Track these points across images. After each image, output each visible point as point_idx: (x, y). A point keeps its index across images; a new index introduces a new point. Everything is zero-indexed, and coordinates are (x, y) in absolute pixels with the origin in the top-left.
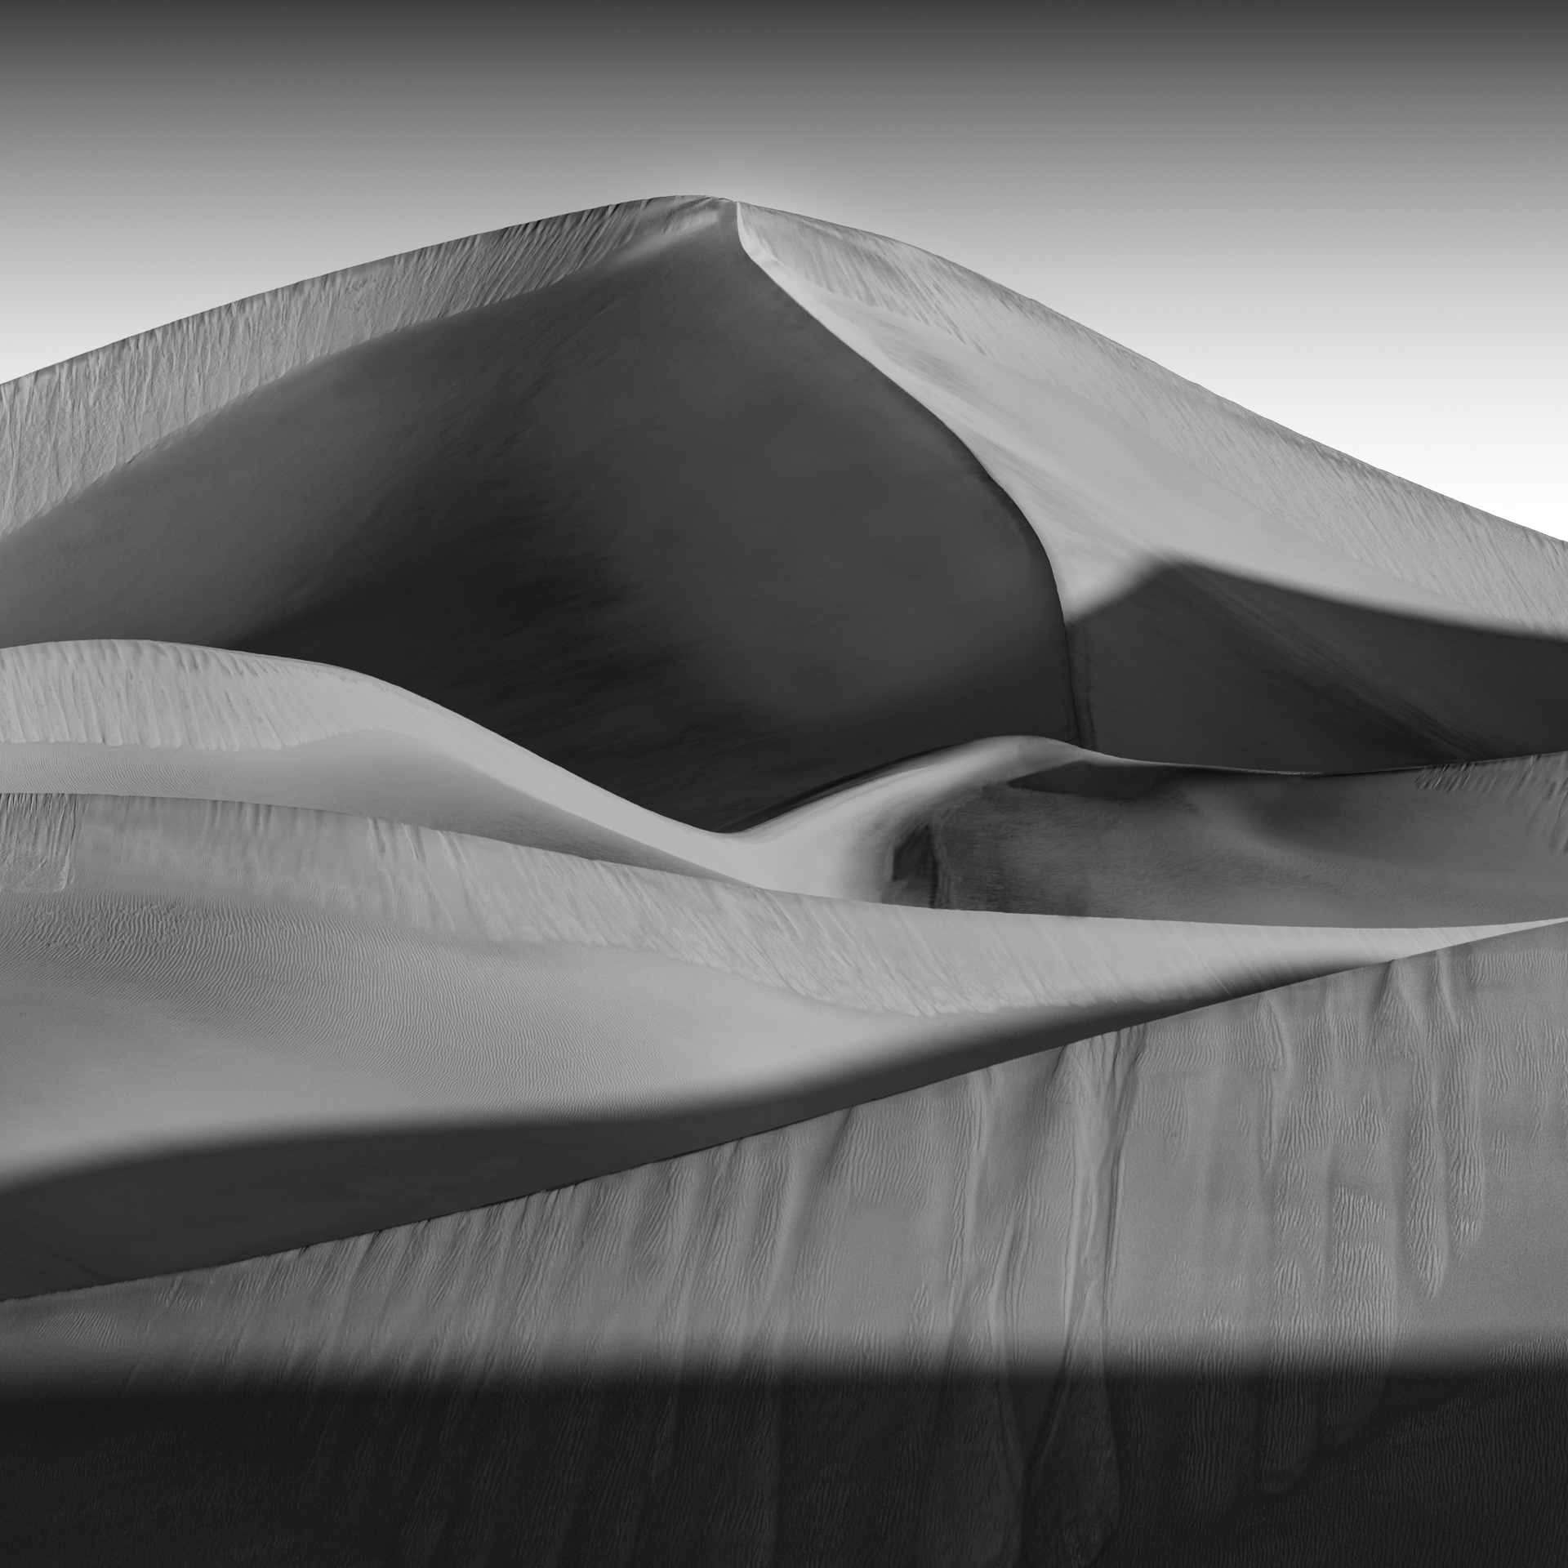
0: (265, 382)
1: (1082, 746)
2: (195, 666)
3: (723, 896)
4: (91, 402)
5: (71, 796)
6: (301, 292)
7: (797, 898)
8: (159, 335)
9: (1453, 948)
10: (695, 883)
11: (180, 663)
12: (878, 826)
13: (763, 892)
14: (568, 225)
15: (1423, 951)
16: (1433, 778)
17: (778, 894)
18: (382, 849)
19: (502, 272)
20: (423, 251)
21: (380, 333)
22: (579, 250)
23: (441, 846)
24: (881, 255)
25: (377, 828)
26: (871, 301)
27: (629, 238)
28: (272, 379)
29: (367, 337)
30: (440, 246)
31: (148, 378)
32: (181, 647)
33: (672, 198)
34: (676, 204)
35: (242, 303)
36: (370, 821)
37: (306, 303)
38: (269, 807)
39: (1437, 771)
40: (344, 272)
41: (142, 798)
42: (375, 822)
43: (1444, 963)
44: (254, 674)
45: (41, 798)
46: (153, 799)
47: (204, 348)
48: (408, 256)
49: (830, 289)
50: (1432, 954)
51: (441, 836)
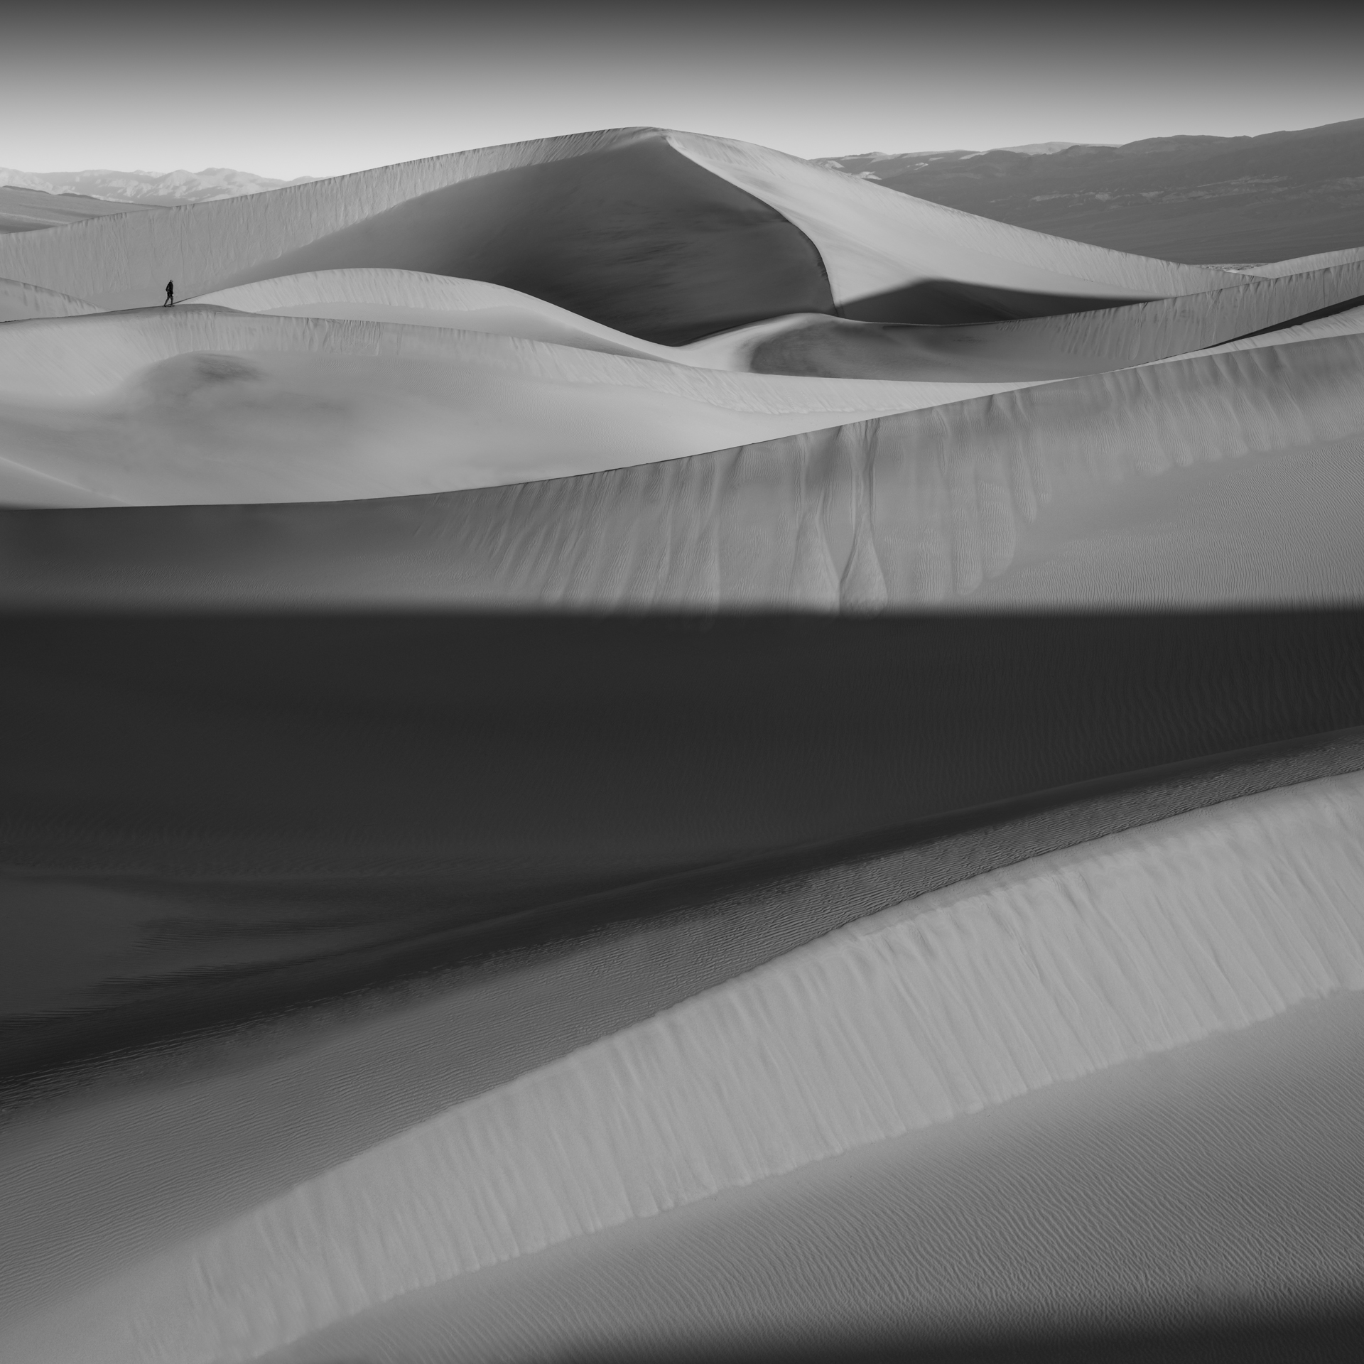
0: (450, 184)
1: (838, 316)
2: (427, 280)
3: (674, 368)
4: (374, 186)
5: (377, 323)
6: (464, 154)
7: (710, 370)
8: (402, 166)
9: (1021, 390)
10: (661, 364)
11: (421, 279)
12: (745, 345)
13: (693, 368)
14: (586, 136)
15: (1006, 391)
16: (1003, 326)
17: (701, 369)
18: (517, 348)
19: (556, 151)
20: (519, 143)
21: (500, 170)
22: (592, 144)
23: (543, 348)
24: (735, 146)
25: (514, 341)
26: (730, 162)
27: (615, 141)
28: (453, 183)
29: (495, 171)
30: (527, 142)
31: (398, 179)
32: (421, 274)
33: (636, 127)
34: (637, 129)
35: (438, 157)
36: (510, 338)
37: (466, 158)
38: (465, 331)
39: (1006, 323)
40: (483, 149)
41: (409, 325)
42: (512, 338)
43: (1018, 395)
44: (454, 284)
45: (365, 323)
46: (413, 326)
47: (422, 171)
48: (512, 145)
49: (711, 158)
50: (1012, 392)
51: (543, 344)
